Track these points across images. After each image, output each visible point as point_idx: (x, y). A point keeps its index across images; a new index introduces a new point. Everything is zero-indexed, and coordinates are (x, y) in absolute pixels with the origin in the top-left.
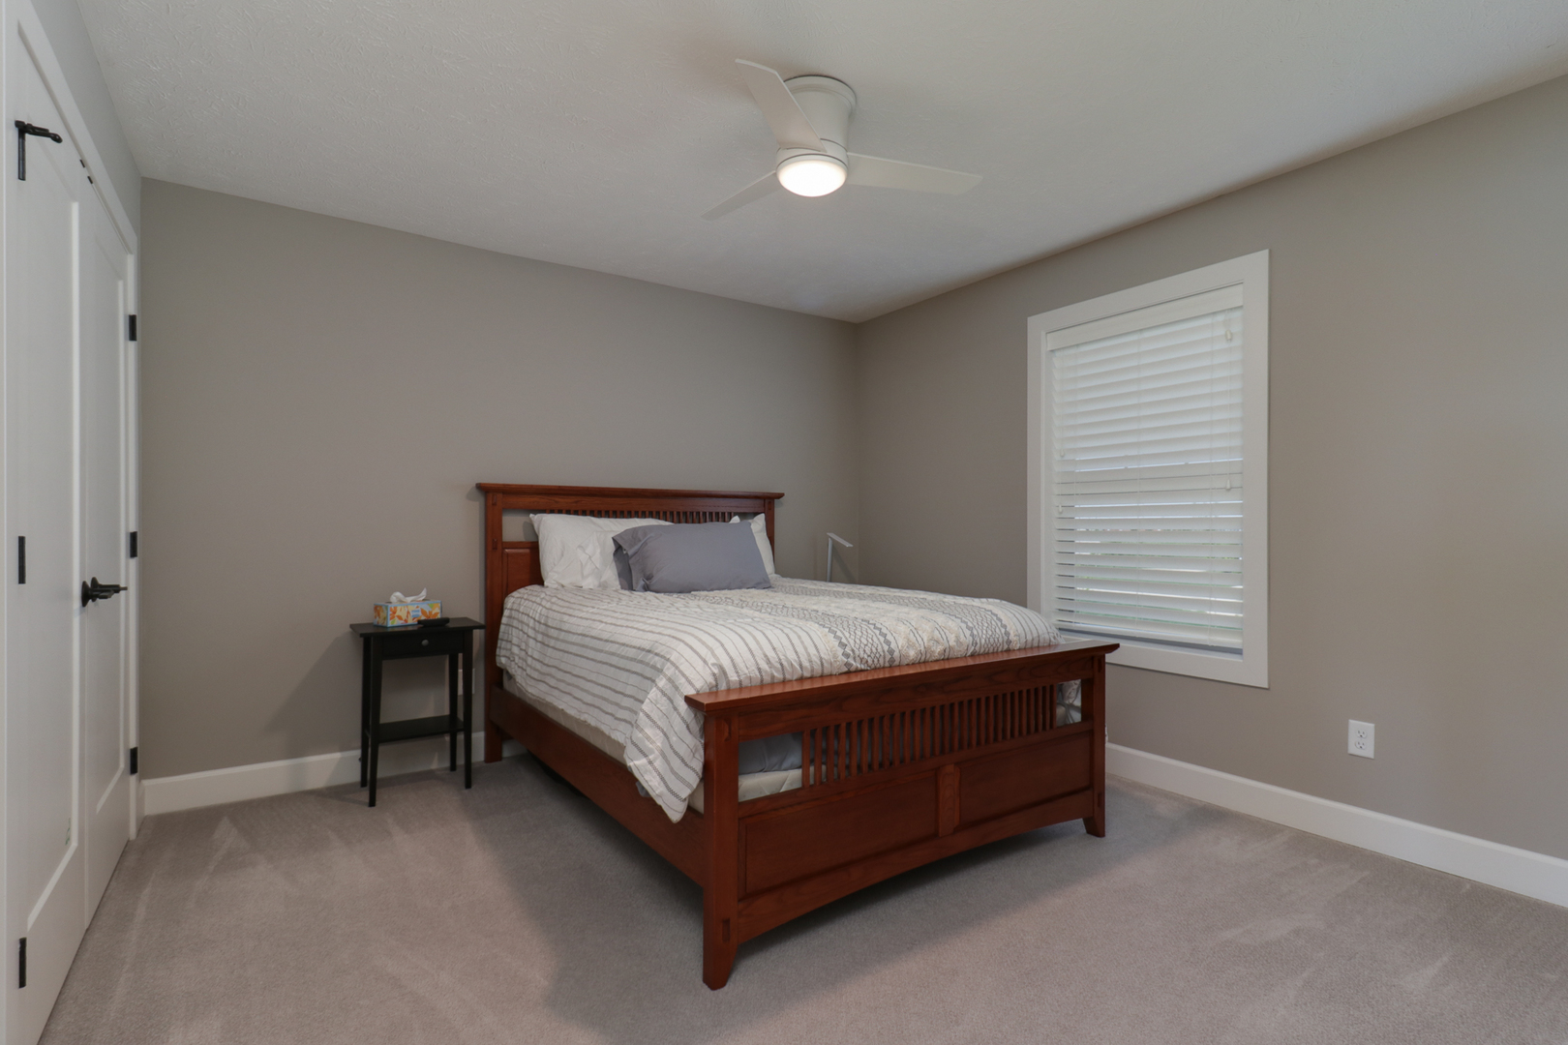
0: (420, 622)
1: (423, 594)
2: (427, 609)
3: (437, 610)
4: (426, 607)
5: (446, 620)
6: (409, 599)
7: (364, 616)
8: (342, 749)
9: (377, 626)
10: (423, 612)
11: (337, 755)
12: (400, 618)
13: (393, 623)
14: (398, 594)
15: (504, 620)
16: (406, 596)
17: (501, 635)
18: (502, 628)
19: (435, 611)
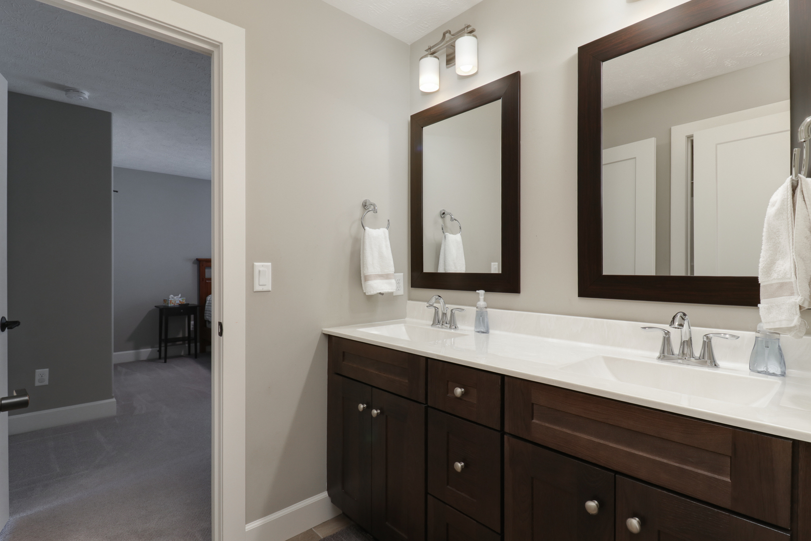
0: (179, 305)
1: (180, 295)
2: (181, 300)
3: (184, 301)
4: (180, 299)
5: (188, 304)
6: (175, 297)
7: (161, 303)
8: (151, 348)
9: (165, 306)
10: (180, 301)
11: (150, 349)
12: (173, 303)
13: (170, 305)
14: (172, 296)
15: (207, 304)
16: (174, 296)
17: (206, 309)
18: (206, 307)
19: (184, 302)
